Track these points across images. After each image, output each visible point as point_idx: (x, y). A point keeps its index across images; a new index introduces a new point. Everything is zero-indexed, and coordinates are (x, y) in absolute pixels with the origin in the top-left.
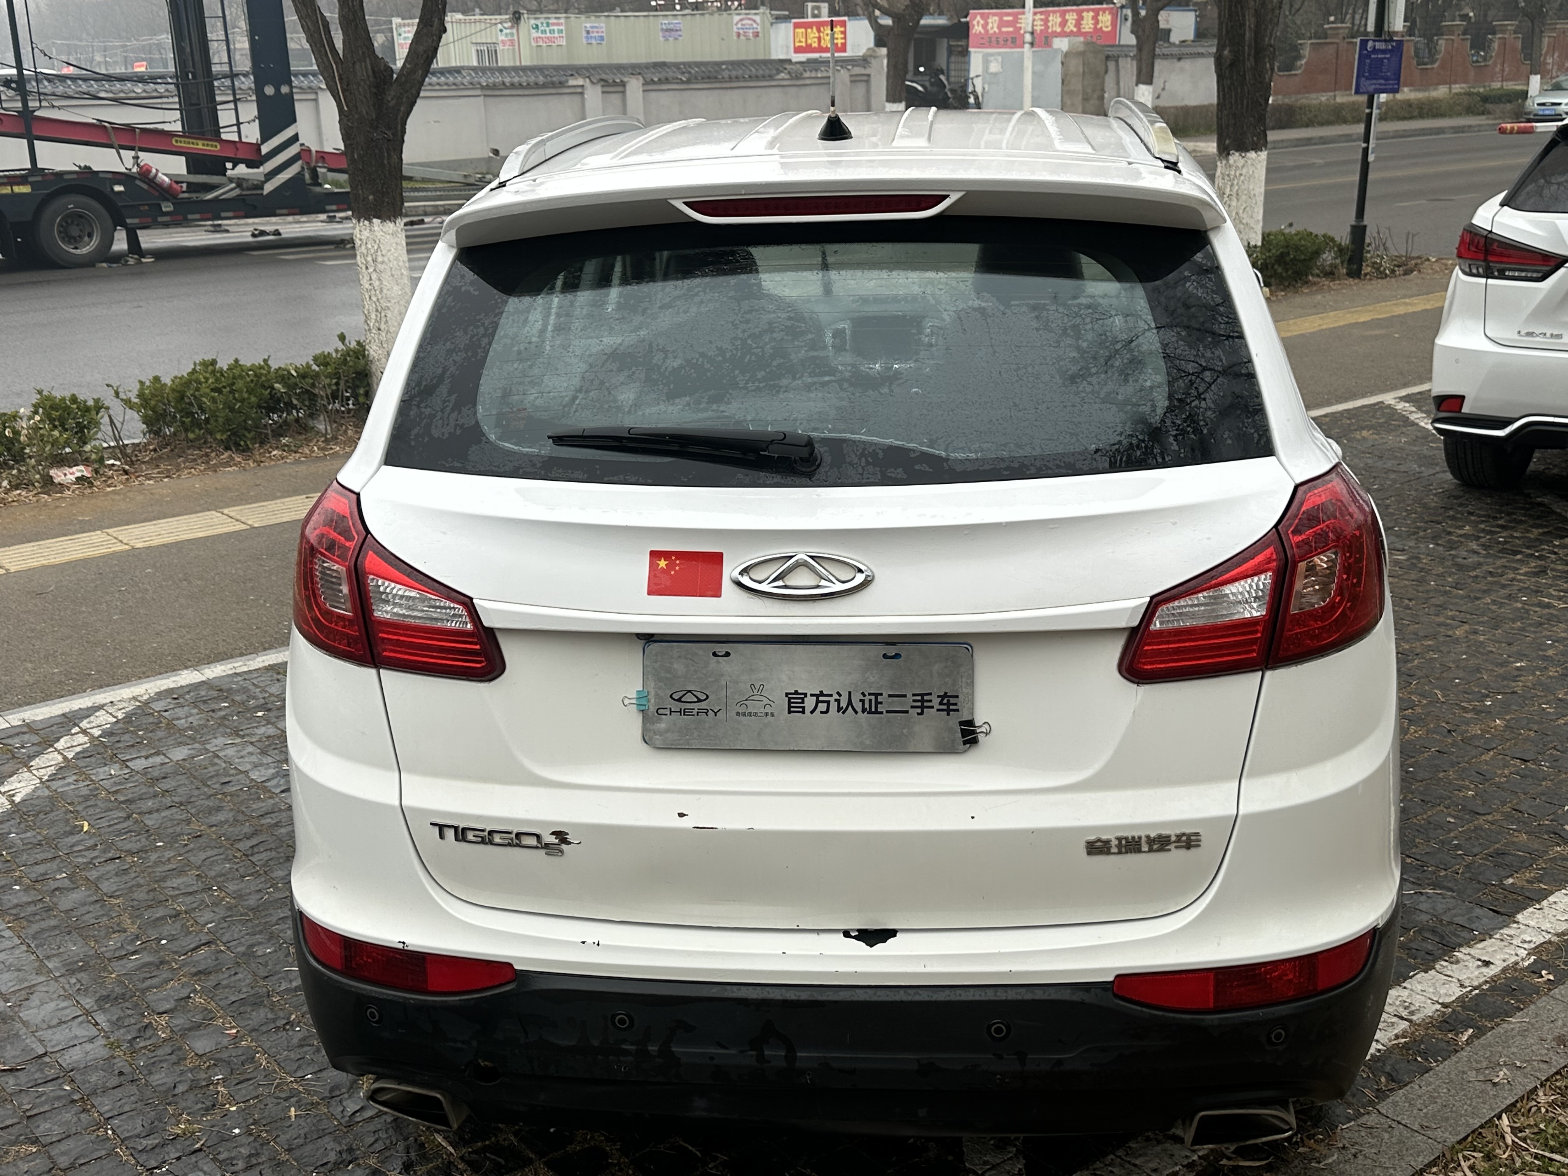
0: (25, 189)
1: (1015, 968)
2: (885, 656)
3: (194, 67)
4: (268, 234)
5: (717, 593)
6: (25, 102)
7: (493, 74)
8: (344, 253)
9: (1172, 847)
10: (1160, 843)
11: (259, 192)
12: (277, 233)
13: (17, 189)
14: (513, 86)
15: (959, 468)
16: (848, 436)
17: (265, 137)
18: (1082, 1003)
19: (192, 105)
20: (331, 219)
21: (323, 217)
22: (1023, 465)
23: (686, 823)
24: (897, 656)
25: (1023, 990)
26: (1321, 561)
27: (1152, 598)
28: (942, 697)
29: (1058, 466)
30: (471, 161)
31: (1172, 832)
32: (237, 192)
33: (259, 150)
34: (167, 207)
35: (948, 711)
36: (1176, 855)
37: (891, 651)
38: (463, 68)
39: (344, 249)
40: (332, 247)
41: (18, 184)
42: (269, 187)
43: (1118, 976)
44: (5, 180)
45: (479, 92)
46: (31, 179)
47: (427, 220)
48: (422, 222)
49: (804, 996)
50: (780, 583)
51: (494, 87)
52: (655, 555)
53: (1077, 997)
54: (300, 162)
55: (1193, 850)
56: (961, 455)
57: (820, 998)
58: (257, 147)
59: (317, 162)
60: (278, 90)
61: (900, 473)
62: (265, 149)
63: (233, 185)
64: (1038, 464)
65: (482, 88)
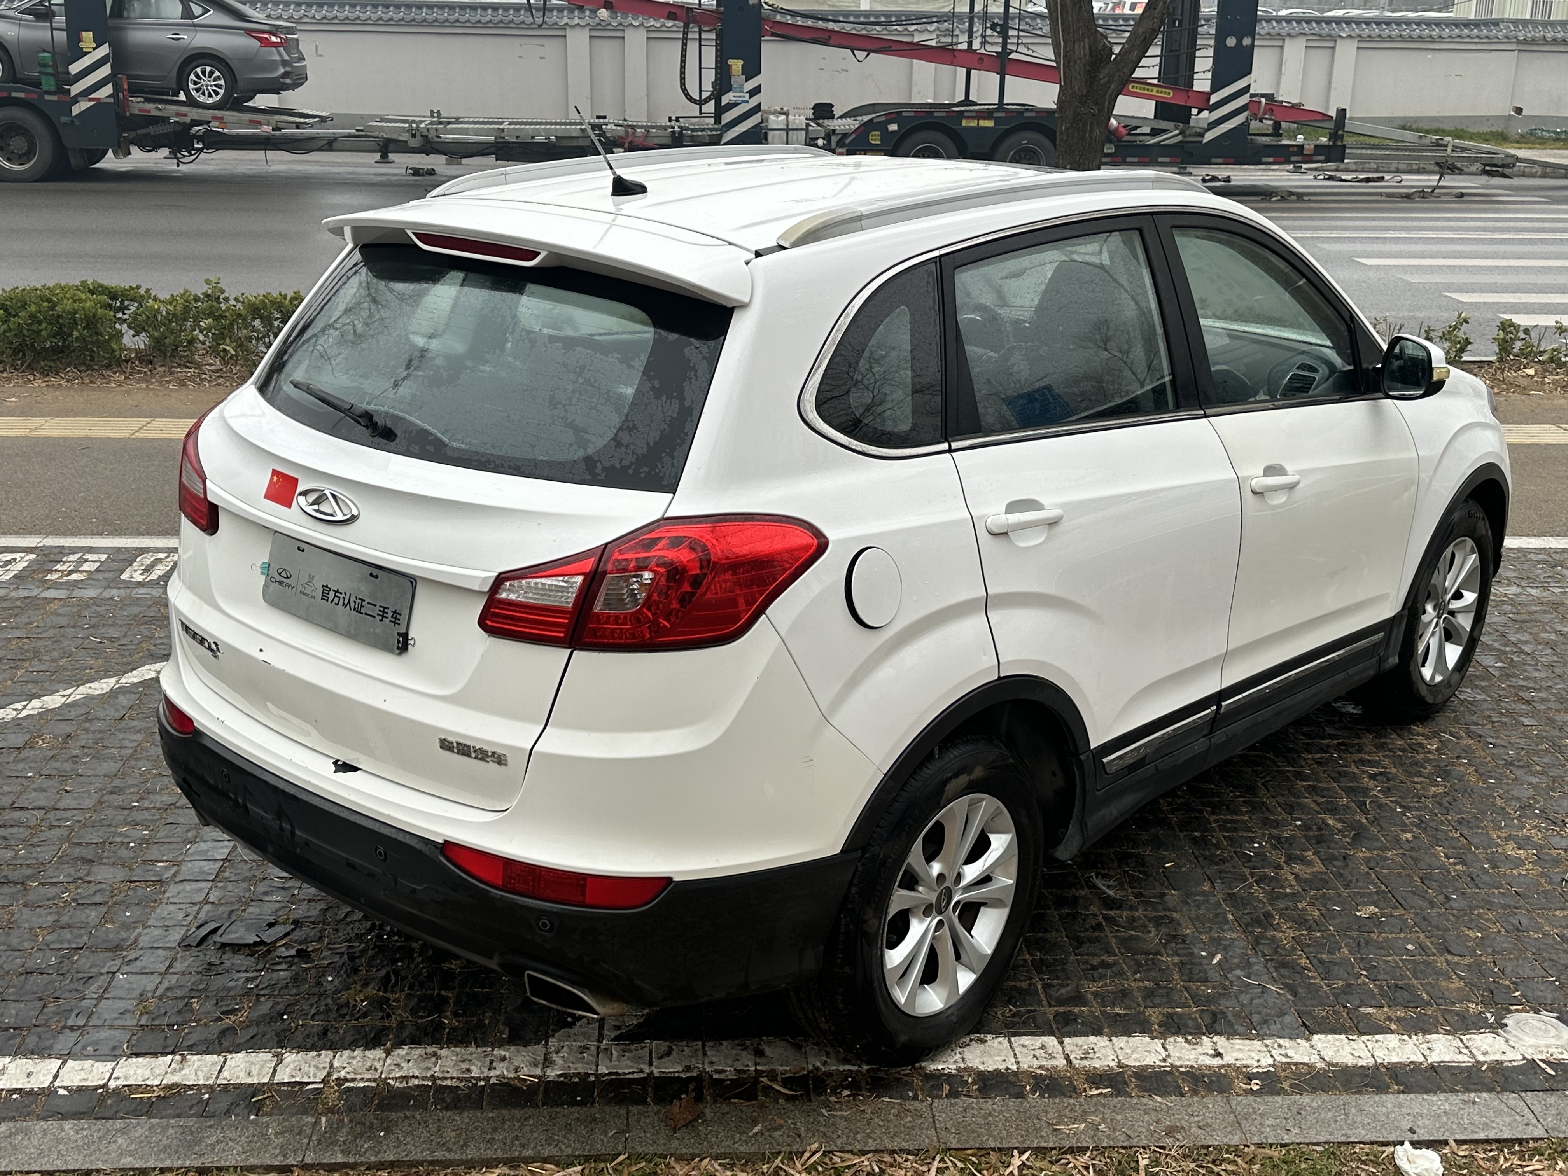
0: (990, 124)
1: (392, 814)
2: (371, 575)
3: (1182, 15)
4: (1220, 180)
5: (289, 506)
6: (1004, 44)
7: (1535, 27)
8: (1268, 205)
9: (489, 759)
10: (482, 755)
11: (1199, 139)
12: (1228, 180)
13: (983, 123)
14: (1555, 41)
15: (449, 454)
16: (407, 416)
17: (1215, 89)
18: (421, 851)
19: (1172, 51)
20: (1297, 170)
21: (1291, 167)
22: (488, 461)
23: (261, 656)
24: (377, 577)
25: (394, 831)
26: (647, 575)
27: (500, 574)
28: (395, 612)
29: (510, 467)
30: (1488, 118)
31: (490, 749)
32: (1180, 138)
33: (1209, 99)
34: (1109, 149)
35: (395, 623)
36: (493, 766)
37: (375, 572)
38: (1502, 20)
39: (1270, 201)
40: (1259, 198)
41: (985, 118)
42: (1209, 136)
43: (446, 842)
44: (974, 114)
45: (1514, 47)
46: (996, 115)
47: (1387, 177)
48: (1382, 179)
49: (292, 791)
50: (316, 507)
51: (1534, 41)
52: (275, 472)
53: (419, 846)
54: (1246, 113)
55: (503, 767)
56: (455, 444)
57: (299, 796)
58: (1207, 96)
59: (1265, 113)
60: (1239, 42)
61: (416, 449)
62: (1214, 99)
63: (1177, 132)
64: (498, 462)
65: (1519, 42)
